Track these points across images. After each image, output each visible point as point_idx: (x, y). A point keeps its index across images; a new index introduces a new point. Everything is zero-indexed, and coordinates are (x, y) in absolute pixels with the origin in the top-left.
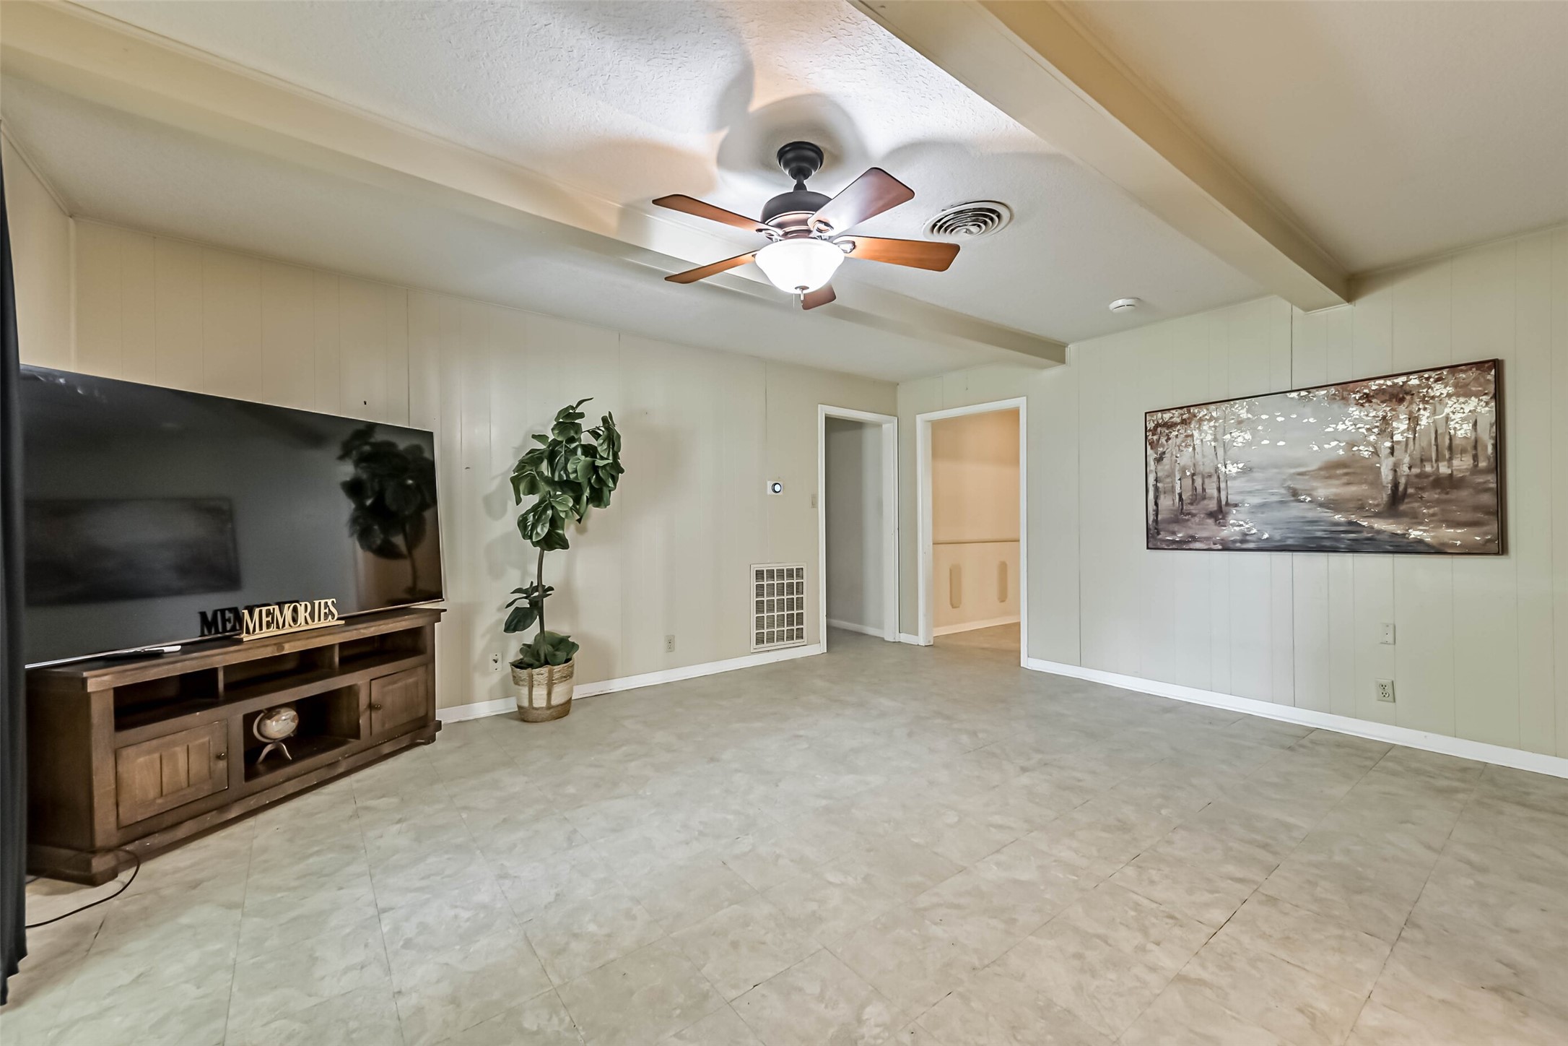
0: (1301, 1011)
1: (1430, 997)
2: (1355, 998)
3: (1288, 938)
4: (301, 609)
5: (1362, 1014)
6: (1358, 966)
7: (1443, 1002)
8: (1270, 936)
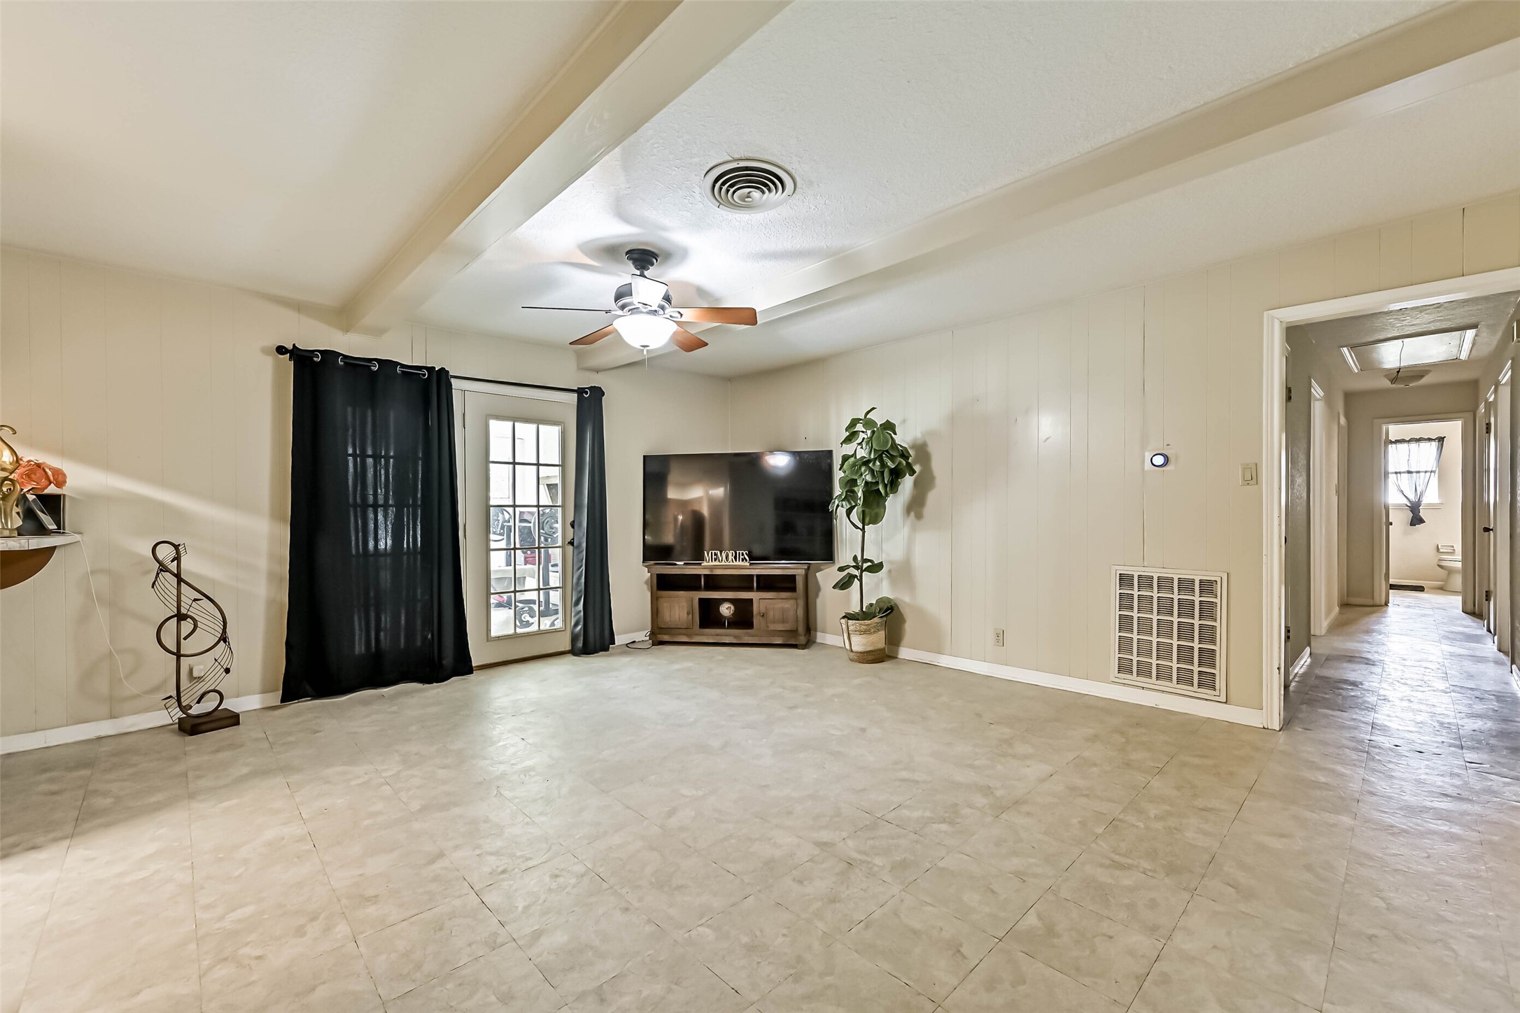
0: (376, 896)
1: (324, 983)
2: (362, 933)
3: (441, 929)
4: (730, 555)
5: (349, 927)
6: (384, 957)
7: (313, 989)
8: (450, 919)
